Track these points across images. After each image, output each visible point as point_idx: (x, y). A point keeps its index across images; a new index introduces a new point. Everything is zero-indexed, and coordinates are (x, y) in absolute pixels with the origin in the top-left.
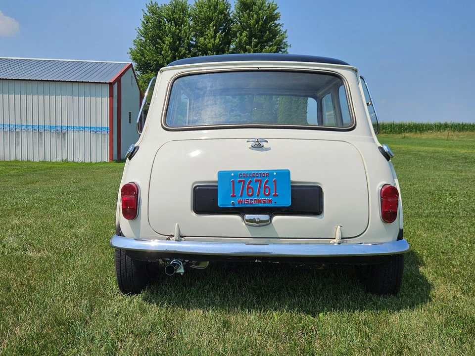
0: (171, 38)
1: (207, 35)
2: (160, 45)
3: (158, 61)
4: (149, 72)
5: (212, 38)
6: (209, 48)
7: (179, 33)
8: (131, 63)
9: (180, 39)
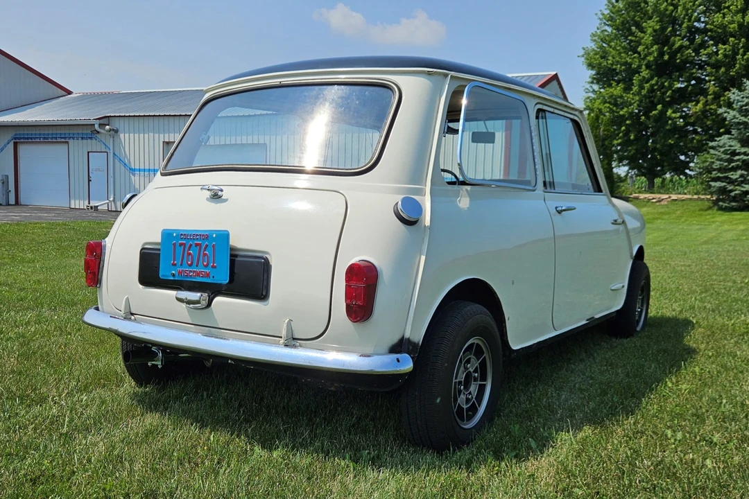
0: (657, 22)
1: (728, 7)
2: (636, 37)
3: (630, 64)
4: (614, 84)
5: (737, 12)
6: (731, 32)
7: (673, 11)
8: (554, 73)
9: (674, 21)
